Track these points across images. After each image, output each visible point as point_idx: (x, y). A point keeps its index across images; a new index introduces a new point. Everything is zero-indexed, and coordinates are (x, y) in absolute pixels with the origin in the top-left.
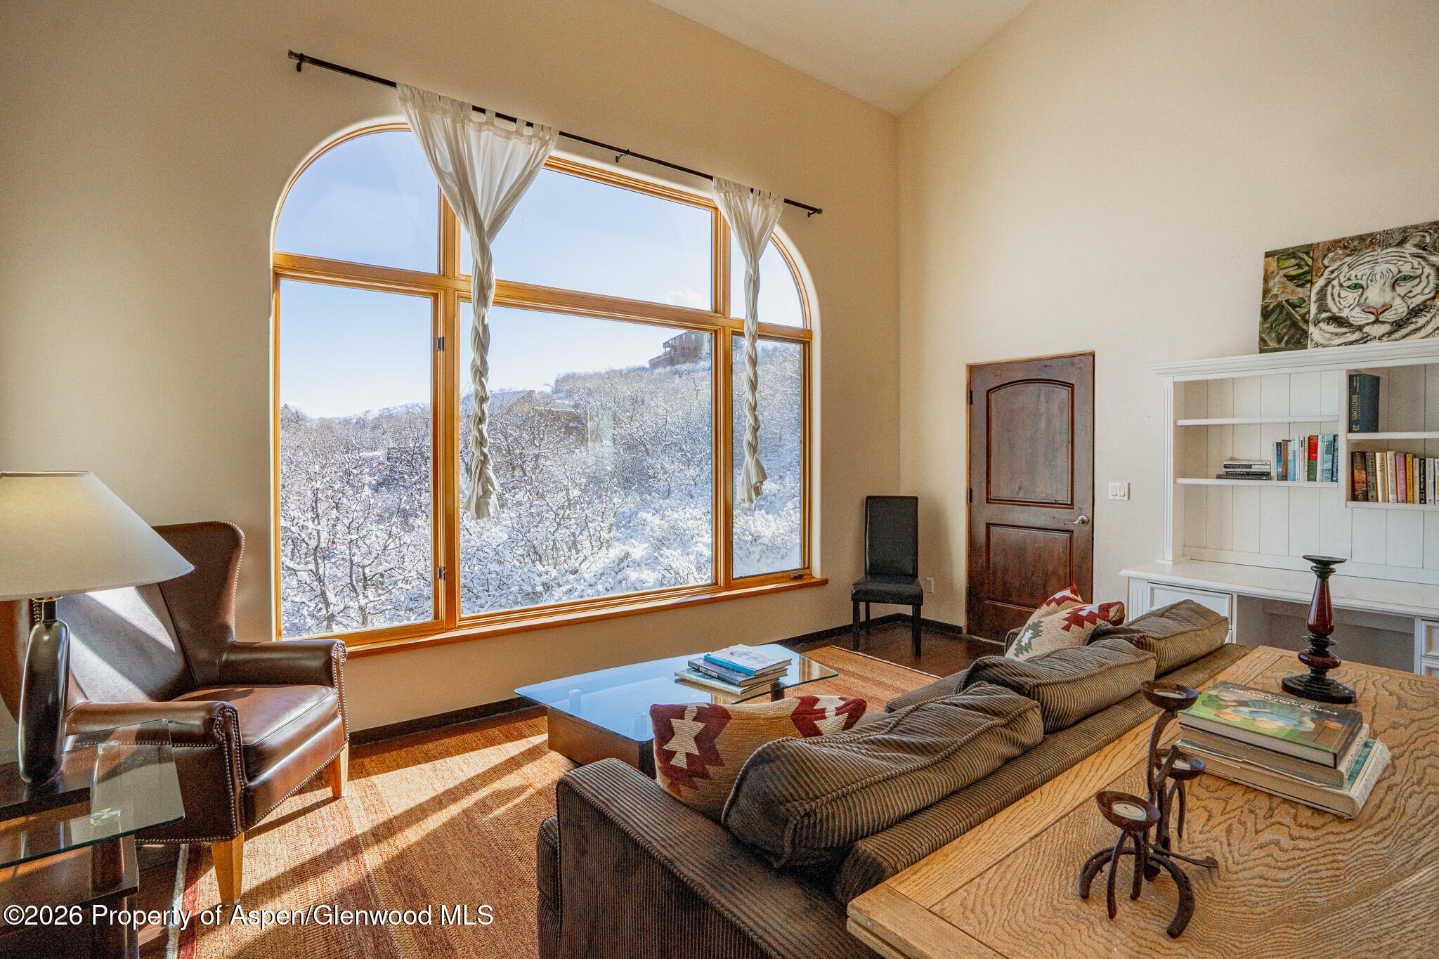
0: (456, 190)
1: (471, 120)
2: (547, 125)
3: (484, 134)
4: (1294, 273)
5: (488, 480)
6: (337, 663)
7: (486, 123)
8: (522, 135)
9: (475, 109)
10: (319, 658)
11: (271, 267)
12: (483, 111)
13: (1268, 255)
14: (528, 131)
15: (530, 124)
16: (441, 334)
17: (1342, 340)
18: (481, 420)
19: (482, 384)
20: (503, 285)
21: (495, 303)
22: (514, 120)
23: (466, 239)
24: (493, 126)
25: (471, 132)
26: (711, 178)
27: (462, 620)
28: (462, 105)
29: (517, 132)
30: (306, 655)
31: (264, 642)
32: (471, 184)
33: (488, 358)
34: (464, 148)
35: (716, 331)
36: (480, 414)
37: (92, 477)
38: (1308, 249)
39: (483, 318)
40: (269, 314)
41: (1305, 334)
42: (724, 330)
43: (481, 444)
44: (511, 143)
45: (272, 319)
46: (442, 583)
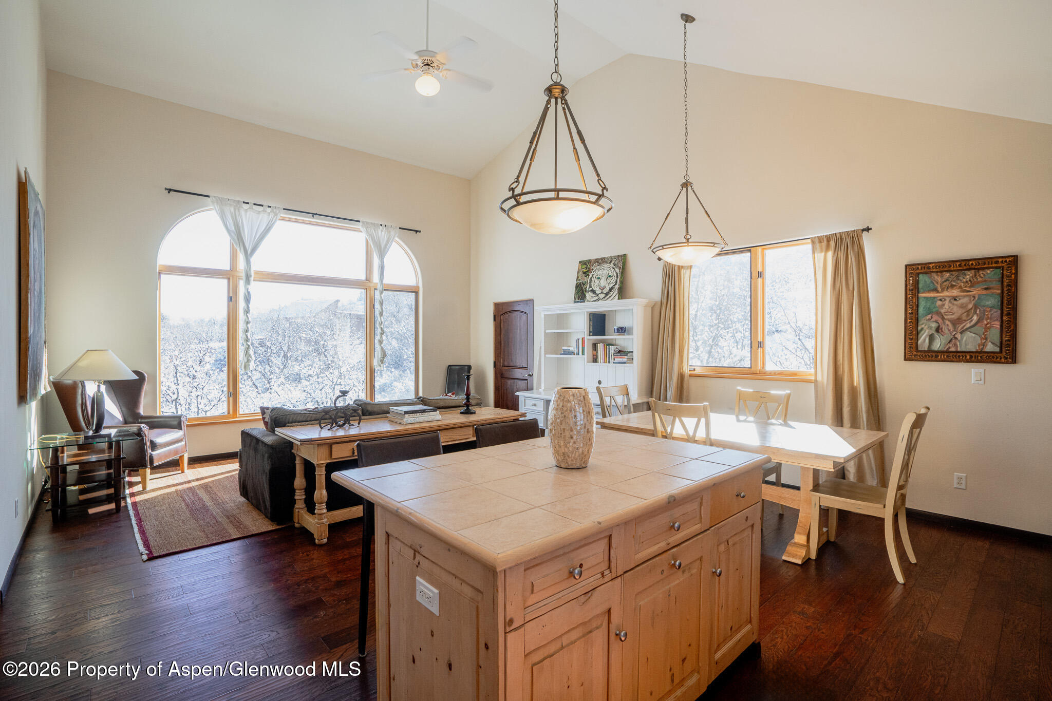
0: (236, 238)
1: (243, 208)
2: (277, 206)
3: (248, 213)
4: (585, 271)
5: (250, 356)
6: (184, 422)
7: (249, 208)
8: (266, 212)
9: (244, 202)
10: (176, 421)
11: (158, 271)
12: (248, 203)
13: (580, 262)
14: (269, 210)
15: (269, 207)
16: (231, 295)
17: (594, 299)
18: (247, 331)
19: (247, 316)
20: (256, 272)
21: (254, 280)
22: (262, 206)
23: (241, 257)
24: (252, 209)
25: (243, 213)
26: (359, 221)
27: (239, 415)
28: (239, 202)
29: (263, 211)
30: (172, 419)
31: (155, 415)
32: (242, 235)
33: (250, 306)
34: (239, 220)
35: (367, 289)
36: (246, 329)
37: (110, 351)
38: (589, 261)
39: (248, 289)
40: (157, 289)
41: (585, 296)
42: (370, 288)
43: (247, 341)
44: (261, 216)
45: (158, 291)
46: (231, 399)
